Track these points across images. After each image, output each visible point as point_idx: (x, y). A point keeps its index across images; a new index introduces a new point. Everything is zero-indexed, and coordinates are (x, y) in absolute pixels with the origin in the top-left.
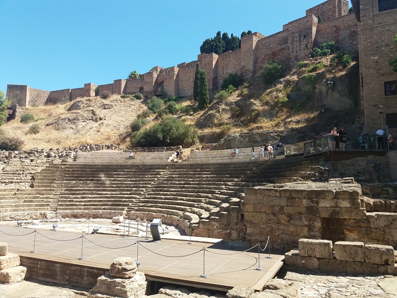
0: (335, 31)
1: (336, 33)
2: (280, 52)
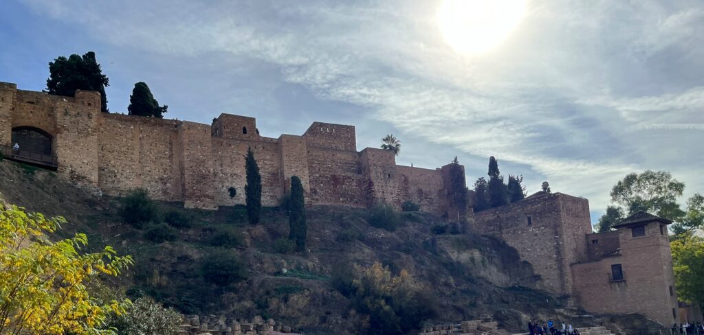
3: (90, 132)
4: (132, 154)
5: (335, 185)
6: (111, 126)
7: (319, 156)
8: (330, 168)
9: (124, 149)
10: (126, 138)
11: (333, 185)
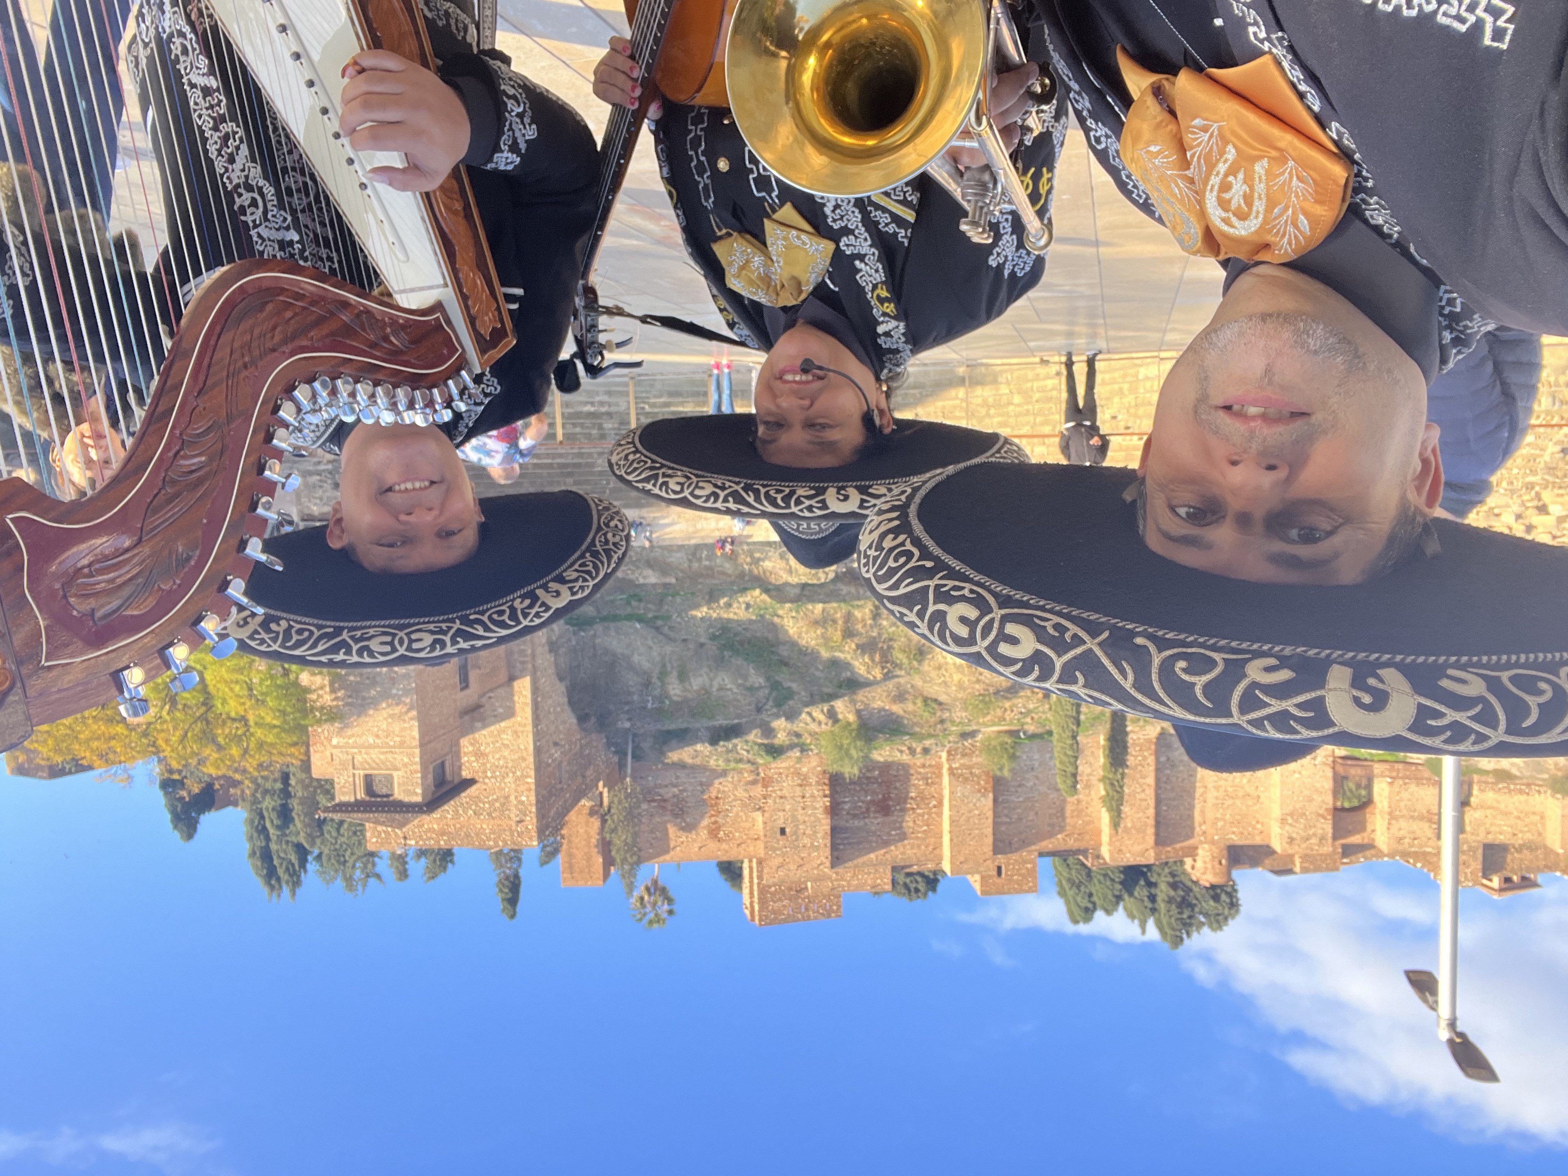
0: (718, 828)
1: (716, 822)
2: (868, 810)
3: (1289, 818)
4: (1217, 798)
5: (886, 798)
6: (1246, 833)
7: (912, 848)
8: (895, 829)
9: (1230, 802)
10: (1224, 820)
11: (890, 798)
